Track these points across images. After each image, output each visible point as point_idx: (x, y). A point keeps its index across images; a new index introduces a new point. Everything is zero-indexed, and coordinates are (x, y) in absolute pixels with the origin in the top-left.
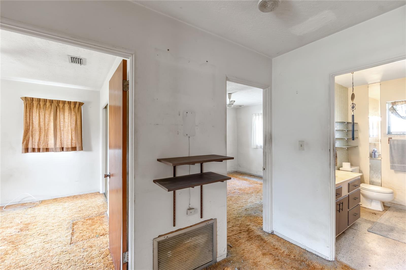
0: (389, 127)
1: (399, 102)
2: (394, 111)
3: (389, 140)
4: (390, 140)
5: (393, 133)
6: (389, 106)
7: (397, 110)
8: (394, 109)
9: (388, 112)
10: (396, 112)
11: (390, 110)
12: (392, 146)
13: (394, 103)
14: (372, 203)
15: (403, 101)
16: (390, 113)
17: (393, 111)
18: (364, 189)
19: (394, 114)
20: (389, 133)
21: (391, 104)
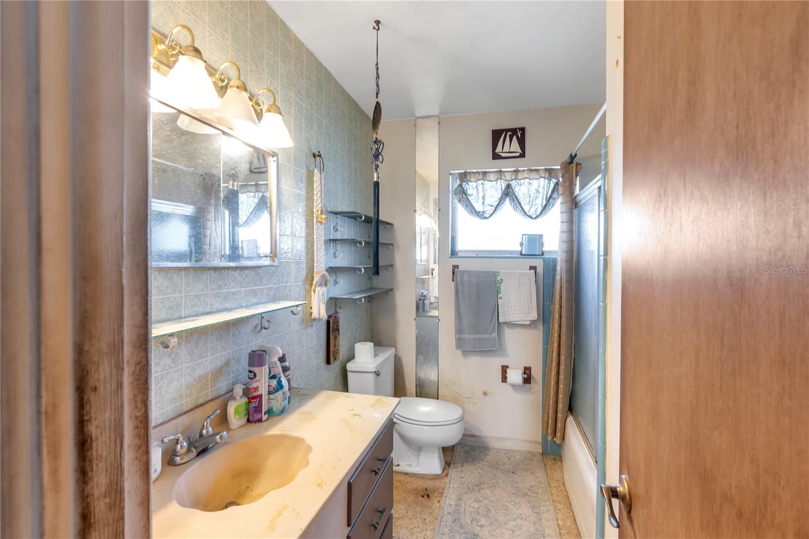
0: (453, 238)
1: (473, 175)
2: (464, 196)
3: (453, 273)
4: (455, 271)
5: (460, 254)
6: (454, 184)
7: (469, 195)
8: (464, 192)
9: (453, 198)
10: (468, 199)
11: (456, 194)
12: (460, 289)
13: (464, 177)
14: (421, 457)
15: (479, 173)
16: (456, 201)
17: (461, 196)
18: (403, 419)
19: (462, 205)
20: (454, 253)
21: (458, 180)
